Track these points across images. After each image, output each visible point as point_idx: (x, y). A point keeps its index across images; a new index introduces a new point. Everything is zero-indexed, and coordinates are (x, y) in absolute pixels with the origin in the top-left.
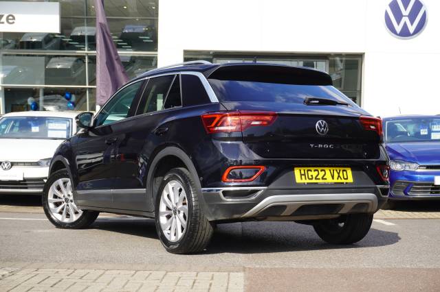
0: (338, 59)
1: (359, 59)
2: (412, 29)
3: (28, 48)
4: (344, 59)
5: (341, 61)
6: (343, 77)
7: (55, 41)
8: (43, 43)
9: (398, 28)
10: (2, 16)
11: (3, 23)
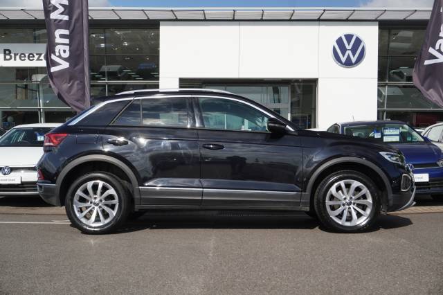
0: (296, 84)
1: (314, 84)
2: (354, 59)
4: (302, 84)
5: (299, 86)
6: (301, 99)
9: (343, 59)
10: (40, 55)
11: (41, 60)
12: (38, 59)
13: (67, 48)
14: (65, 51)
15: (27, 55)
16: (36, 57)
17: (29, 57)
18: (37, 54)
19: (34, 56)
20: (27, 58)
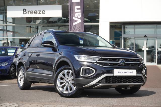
3: (52, 23)
7: (62, 20)
8: (57, 21)
10: (40, 11)
11: (41, 14)
12: (39, 13)
13: (80, 14)
14: (79, 15)
15: (34, 11)
16: (38, 12)
17: (35, 12)
18: (39, 11)
19: (37, 12)
20: (34, 13)
